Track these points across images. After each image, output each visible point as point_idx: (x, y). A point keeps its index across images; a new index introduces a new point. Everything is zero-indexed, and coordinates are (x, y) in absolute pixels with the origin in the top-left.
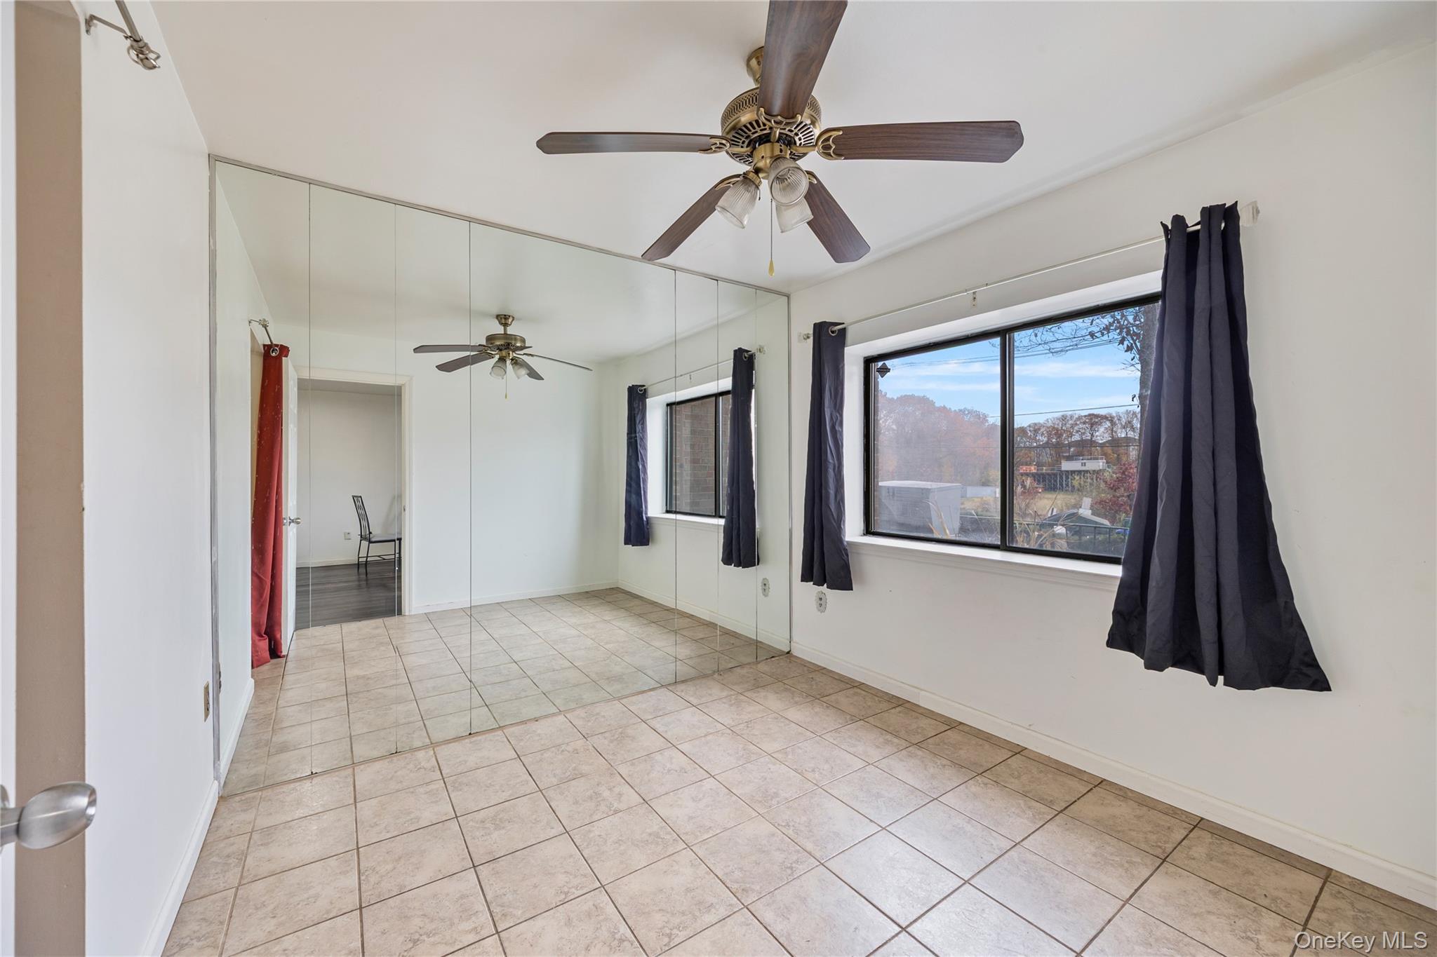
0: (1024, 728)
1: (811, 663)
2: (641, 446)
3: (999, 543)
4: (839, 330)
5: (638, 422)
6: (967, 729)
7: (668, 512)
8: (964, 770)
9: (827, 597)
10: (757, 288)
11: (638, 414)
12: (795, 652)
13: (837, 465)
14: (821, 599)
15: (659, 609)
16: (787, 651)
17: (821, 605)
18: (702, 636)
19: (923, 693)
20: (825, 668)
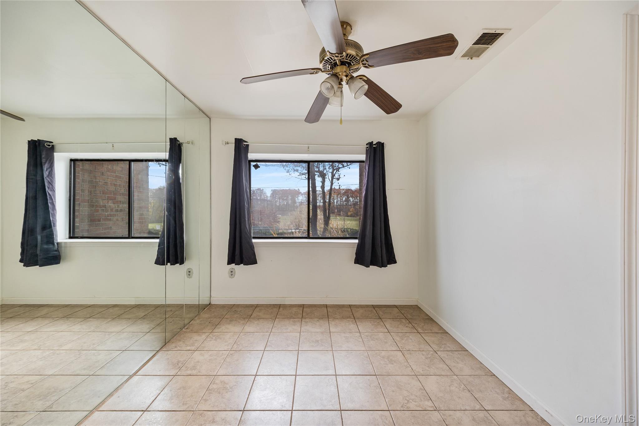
0: (325, 298)
1: (225, 304)
2: (49, 188)
3: (307, 236)
4: (246, 145)
5: (45, 169)
6: (307, 306)
7: (70, 238)
8: (323, 319)
9: (235, 270)
10: (200, 109)
11: (45, 163)
12: (213, 303)
13: (248, 208)
14: (232, 272)
15: (82, 308)
16: (209, 304)
17: (232, 275)
18: (144, 314)
19: (286, 299)
20: (234, 305)
